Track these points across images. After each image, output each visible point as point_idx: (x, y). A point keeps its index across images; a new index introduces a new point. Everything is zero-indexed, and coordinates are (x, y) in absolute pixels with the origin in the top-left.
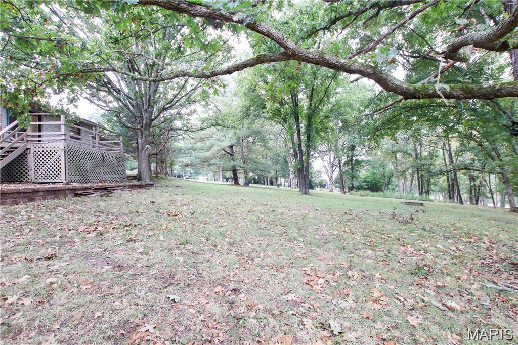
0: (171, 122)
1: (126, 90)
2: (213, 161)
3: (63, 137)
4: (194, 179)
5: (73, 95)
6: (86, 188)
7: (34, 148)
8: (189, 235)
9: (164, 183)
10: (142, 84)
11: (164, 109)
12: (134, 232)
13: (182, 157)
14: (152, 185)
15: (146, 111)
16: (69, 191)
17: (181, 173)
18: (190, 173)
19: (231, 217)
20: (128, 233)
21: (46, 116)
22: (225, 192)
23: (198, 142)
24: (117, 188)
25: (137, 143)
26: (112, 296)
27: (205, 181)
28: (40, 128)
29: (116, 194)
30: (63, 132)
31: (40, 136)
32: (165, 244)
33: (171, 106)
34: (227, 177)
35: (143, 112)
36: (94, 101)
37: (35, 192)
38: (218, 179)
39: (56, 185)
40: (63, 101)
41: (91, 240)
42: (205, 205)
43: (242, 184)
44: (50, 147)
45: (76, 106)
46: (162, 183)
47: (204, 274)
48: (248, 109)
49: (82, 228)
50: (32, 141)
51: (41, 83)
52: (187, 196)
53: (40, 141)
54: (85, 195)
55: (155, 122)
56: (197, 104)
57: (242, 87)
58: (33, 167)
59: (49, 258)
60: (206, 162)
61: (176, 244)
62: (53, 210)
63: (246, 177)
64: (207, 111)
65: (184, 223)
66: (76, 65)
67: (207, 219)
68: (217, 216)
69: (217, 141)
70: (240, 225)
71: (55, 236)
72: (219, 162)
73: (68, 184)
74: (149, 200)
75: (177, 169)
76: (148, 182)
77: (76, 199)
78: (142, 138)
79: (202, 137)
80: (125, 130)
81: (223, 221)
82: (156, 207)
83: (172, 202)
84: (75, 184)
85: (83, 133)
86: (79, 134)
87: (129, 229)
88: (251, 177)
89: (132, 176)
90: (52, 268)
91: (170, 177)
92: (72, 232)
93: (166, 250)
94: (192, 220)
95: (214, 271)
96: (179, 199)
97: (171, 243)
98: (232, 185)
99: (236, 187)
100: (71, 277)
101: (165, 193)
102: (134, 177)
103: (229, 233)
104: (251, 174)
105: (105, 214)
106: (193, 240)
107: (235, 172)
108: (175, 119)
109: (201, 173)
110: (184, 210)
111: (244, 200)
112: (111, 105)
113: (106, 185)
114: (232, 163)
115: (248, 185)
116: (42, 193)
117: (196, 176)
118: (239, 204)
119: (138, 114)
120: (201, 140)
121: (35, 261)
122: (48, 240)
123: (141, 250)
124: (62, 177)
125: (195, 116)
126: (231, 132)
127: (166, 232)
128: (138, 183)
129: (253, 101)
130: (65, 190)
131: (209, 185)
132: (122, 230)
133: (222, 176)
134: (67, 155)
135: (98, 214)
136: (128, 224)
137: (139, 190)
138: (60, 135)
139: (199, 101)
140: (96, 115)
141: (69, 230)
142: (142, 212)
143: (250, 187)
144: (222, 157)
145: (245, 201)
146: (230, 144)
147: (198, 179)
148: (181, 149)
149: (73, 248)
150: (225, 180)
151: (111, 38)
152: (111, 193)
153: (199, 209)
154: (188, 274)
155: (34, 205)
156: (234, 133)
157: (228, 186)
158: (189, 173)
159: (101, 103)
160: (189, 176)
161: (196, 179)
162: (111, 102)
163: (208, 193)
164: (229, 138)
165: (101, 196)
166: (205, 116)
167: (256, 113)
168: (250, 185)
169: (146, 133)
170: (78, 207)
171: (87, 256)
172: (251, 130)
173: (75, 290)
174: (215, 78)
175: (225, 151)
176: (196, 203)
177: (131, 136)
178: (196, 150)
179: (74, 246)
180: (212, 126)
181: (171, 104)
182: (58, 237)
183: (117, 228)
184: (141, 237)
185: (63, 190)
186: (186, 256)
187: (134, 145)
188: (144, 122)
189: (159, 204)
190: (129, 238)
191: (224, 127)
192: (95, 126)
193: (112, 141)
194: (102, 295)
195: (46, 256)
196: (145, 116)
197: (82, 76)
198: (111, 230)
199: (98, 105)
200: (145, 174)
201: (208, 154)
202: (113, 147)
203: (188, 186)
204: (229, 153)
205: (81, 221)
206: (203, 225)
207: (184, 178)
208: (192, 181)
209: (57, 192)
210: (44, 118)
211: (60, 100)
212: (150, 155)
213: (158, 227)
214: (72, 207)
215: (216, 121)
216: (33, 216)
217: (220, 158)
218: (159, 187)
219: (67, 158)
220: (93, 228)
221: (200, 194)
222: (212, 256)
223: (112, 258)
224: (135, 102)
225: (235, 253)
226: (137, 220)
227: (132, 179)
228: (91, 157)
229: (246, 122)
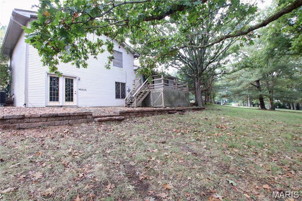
0: (214, 70)
1: (188, 57)
2: (244, 93)
3: (163, 85)
4: (228, 105)
5: (167, 64)
6: (173, 110)
7: (153, 91)
8: (234, 142)
9: (210, 108)
10: (197, 51)
11: (210, 63)
12: (200, 135)
13: (220, 91)
14: (204, 109)
15: (199, 66)
16: (166, 111)
17: (219, 102)
18: (226, 101)
19: (265, 133)
20: (196, 135)
21: (155, 76)
22: (255, 114)
23: (231, 80)
24: (187, 110)
25: (195, 85)
26: (194, 170)
27: (237, 107)
28: (153, 82)
29: (186, 113)
30: (162, 83)
31: (153, 86)
32: (219, 146)
33: (214, 60)
34: (254, 103)
35: (197, 67)
36: (174, 66)
37: (154, 111)
38: (247, 105)
39: (161, 108)
40: (163, 68)
41: (179, 137)
42: (241, 123)
43: (268, 109)
44: (158, 90)
45: (168, 70)
46: (209, 107)
47: (252, 172)
48: (273, 50)
49: (174, 130)
50: (151, 88)
51: (155, 61)
52: (227, 116)
53: (153, 88)
54: (173, 113)
55: (204, 72)
56: (230, 55)
57: (266, 35)
58: (152, 100)
59: (164, 143)
60: (238, 93)
61: (226, 147)
62: (161, 120)
63: (272, 103)
64: (237, 59)
65: (229, 133)
66: (169, 49)
67: (246, 133)
68: (253, 131)
69: (246, 79)
70: (275, 140)
71: (164, 133)
72: (248, 93)
73: (165, 108)
74: (204, 117)
75: (217, 99)
76: (202, 107)
77: (169, 115)
78: (197, 82)
79: (235, 76)
80: (188, 79)
81: (259, 135)
82: (209, 122)
83: (218, 119)
84: (168, 108)
85: (169, 82)
86: (168, 83)
87: (196, 133)
88: (276, 103)
89: (192, 104)
90: (165, 148)
91: (213, 104)
92: (170, 131)
93: (220, 149)
94: (234, 132)
95: (259, 172)
96: (223, 118)
97: (223, 146)
98: (260, 109)
99: (263, 111)
100: (173, 154)
101: (213, 114)
102: (194, 104)
103: (266, 145)
104: (276, 101)
105: (183, 124)
106: (238, 145)
107: (261, 99)
108: (216, 68)
109: (233, 101)
110: (227, 125)
111: (275, 120)
112: (181, 66)
113: (181, 108)
114: (260, 93)
115: (275, 110)
116: (156, 112)
117: (229, 103)
118: (270, 124)
119: (195, 69)
120: (234, 79)
121: (158, 143)
122: (161, 134)
123: (205, 146)
124: (163, 105)
125: (229, 63)
126: (257, 71)
127: (218, 138)
128: (197, 107)
129: (277, 44)
130: (165, 111)
131: (241, 109)
132: (193, 133)
133: (250, 103)
134: (164, 94)
135: (180, 123)
136: (196, 130)
137: (197, 111)
138: (161, 85)
139: (231, 53)
140: (173, 73)
141: (169, 130)
142: (201, 124)
143: (276, 111)
144: (250, 90)
145: (276, 122)
146: (257, 79)
147: (231, 105)
148: (220, 86)
149: (172, 140)
150: (252, 105)
151: (182, 30)
152: (184, 113)
153: (237, 125)
154: (239, 169)
155: (154, 117)
156: (260, 71)
157: (256, 110)
158: (224, 101)
159: (177, 66)
160: (225, 103)
161: (230, 105)
162: (181, 65)
163: (242, 115)
164: (256, 75)
165: (180, 114)
166: (236, 62)
167: (281, 52)
168: (276, 109)
169: (199, 79)
170: (171, 119)
171: (179, 145)
172: (276, 67)
173: (177, 162)
174: (251, 33)
175: (252, 85)
176: (234, 121)
177: (191, 81)
178: (230, 86)
179: (172, 139)
180: (243, 68)
181: (213, 59)
182: (165, 133)
183: (190, 132)
184: (203, 139)
185: (164, 110)
186: (234, 156)
187: (193, 86)
188: (199, 72)
189: (210, 120)
190: (197, 138)
191: (252, 67)
192: (175, 78)
193: (183, 85)
194: (189, 168)
195: (162, 141)
196: (199, 69)
197: (171, 54)
198: (187, 132)
199: (176, 67)
200: (200, 102)
201: (239, 88)
202: (183, 88)
203: (226, 109)
204: (256, 86)
205: (173, 126)
206: (242, 137)
207: (222, 104)
208: (228, 106)
209: (162, 112)
210: (155, 78)
211: (162, 68)
212: (202, 91)
213: (212, 134)
214: (168, 119)
215: (245, 64)
216: (154, 122)
217: (249, 90)
218: (208, 110)
219: (164, 95)
220: (179, 130)
221: (236, 115)
222: (255, 160)
223: (191, 148)
224: (193, 62)
225: (276, 162)
226: (199, 129)
227: (193, 105)
228: (174, 94)
229: (271, 61)
